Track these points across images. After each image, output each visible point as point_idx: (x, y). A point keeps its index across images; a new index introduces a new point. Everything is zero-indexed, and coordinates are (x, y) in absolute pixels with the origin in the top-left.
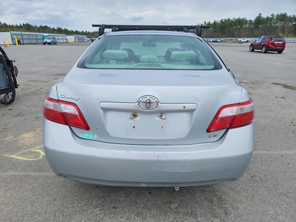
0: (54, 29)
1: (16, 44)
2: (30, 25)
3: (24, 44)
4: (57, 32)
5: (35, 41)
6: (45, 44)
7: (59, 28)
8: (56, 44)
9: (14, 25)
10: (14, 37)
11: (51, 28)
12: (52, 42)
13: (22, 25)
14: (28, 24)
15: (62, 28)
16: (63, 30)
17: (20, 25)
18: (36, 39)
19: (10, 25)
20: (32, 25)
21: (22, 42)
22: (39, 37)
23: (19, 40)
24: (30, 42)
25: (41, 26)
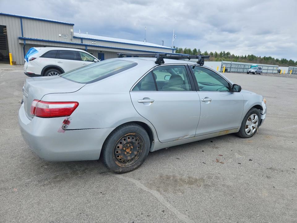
0: (277, 60)
1: (223, 72)
2: (255, 56)
3: (230, 72)
4: (280, 63)
5: (241, 70)
6: (248, 73)
7: (284, 59)
8: (260, 74)
9: (240, 56)
10: (224, 66)
11: (275, 59)
12: (256, 71)
13: (247, 56)
14: (252, 56)
15: (287, 59)
16: (287, 61)
17: (246, 56)
18: (244, 68)
19: (237, 56)
20: (256, 56)
21: (229, 70)
22: (247, 67)
23: (227, 68)
24: (236, 71)
25: (265, 57)
